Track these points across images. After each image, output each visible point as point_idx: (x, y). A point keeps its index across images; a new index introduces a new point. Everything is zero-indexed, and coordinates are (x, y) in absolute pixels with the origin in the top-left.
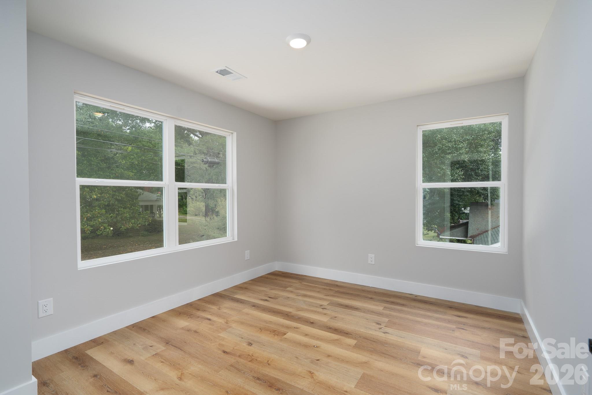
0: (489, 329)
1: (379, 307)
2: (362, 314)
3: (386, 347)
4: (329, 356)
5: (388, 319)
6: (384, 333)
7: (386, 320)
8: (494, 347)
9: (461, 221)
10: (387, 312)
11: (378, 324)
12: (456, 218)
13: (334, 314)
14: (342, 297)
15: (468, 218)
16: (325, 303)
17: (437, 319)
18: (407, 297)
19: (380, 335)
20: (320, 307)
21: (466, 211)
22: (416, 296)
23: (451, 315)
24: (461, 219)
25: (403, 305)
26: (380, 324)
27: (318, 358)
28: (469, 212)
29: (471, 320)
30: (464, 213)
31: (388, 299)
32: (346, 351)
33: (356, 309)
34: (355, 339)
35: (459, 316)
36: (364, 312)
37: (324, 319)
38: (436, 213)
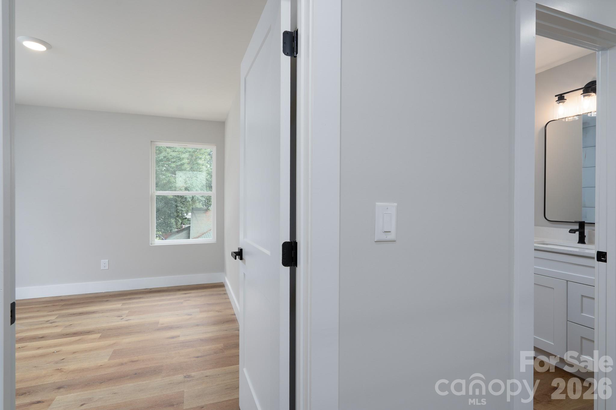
0: (205, 296)
1: (117, 305)
2: (101, 315)
3: (130, 328)
4: (74, 353)
5: (128, 311)
6: (127, 321)
7: (127, 312)
8: (207, 304)
9: (184, 226)
10: (127, 306)
11: (119, 316)
12: (179, 223)
13: (67, 323)
14: (72, 308)
15: (190, 223)
16: (53, 318)
17: (170, 300)
18: (143, 292)
19: (123, 323)
20: (47, 323)
21: (188, 217)
22: (151, 289)
23: (180, 295)
24: (184, 224)
25: (140, 298)
26: (121, 316)
27: (63, 358)
28: (190, 217)
29: (193, 293)
30: (186, 218)
31: (125, 297)
32: (92, 344)
33: (93, 312)
34: (99, 333)
35: (186, 294)
36: (103, 313)
37: (58, 330)
38: (160, 219)
